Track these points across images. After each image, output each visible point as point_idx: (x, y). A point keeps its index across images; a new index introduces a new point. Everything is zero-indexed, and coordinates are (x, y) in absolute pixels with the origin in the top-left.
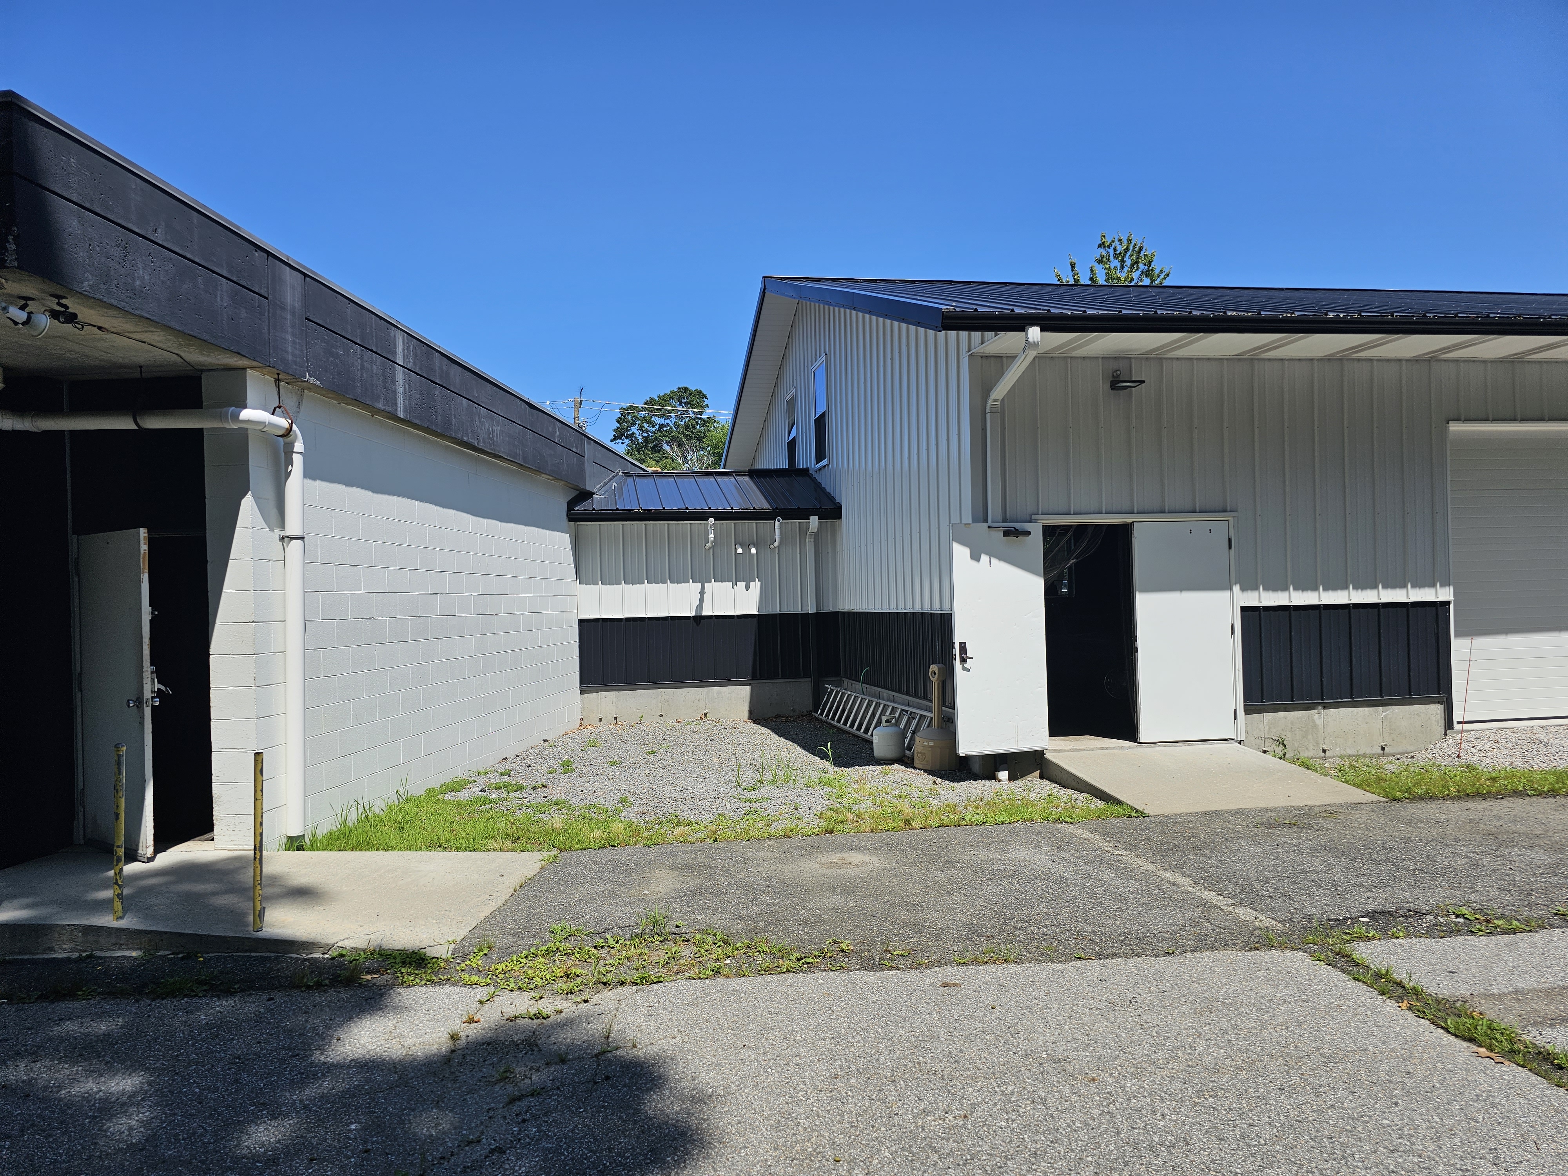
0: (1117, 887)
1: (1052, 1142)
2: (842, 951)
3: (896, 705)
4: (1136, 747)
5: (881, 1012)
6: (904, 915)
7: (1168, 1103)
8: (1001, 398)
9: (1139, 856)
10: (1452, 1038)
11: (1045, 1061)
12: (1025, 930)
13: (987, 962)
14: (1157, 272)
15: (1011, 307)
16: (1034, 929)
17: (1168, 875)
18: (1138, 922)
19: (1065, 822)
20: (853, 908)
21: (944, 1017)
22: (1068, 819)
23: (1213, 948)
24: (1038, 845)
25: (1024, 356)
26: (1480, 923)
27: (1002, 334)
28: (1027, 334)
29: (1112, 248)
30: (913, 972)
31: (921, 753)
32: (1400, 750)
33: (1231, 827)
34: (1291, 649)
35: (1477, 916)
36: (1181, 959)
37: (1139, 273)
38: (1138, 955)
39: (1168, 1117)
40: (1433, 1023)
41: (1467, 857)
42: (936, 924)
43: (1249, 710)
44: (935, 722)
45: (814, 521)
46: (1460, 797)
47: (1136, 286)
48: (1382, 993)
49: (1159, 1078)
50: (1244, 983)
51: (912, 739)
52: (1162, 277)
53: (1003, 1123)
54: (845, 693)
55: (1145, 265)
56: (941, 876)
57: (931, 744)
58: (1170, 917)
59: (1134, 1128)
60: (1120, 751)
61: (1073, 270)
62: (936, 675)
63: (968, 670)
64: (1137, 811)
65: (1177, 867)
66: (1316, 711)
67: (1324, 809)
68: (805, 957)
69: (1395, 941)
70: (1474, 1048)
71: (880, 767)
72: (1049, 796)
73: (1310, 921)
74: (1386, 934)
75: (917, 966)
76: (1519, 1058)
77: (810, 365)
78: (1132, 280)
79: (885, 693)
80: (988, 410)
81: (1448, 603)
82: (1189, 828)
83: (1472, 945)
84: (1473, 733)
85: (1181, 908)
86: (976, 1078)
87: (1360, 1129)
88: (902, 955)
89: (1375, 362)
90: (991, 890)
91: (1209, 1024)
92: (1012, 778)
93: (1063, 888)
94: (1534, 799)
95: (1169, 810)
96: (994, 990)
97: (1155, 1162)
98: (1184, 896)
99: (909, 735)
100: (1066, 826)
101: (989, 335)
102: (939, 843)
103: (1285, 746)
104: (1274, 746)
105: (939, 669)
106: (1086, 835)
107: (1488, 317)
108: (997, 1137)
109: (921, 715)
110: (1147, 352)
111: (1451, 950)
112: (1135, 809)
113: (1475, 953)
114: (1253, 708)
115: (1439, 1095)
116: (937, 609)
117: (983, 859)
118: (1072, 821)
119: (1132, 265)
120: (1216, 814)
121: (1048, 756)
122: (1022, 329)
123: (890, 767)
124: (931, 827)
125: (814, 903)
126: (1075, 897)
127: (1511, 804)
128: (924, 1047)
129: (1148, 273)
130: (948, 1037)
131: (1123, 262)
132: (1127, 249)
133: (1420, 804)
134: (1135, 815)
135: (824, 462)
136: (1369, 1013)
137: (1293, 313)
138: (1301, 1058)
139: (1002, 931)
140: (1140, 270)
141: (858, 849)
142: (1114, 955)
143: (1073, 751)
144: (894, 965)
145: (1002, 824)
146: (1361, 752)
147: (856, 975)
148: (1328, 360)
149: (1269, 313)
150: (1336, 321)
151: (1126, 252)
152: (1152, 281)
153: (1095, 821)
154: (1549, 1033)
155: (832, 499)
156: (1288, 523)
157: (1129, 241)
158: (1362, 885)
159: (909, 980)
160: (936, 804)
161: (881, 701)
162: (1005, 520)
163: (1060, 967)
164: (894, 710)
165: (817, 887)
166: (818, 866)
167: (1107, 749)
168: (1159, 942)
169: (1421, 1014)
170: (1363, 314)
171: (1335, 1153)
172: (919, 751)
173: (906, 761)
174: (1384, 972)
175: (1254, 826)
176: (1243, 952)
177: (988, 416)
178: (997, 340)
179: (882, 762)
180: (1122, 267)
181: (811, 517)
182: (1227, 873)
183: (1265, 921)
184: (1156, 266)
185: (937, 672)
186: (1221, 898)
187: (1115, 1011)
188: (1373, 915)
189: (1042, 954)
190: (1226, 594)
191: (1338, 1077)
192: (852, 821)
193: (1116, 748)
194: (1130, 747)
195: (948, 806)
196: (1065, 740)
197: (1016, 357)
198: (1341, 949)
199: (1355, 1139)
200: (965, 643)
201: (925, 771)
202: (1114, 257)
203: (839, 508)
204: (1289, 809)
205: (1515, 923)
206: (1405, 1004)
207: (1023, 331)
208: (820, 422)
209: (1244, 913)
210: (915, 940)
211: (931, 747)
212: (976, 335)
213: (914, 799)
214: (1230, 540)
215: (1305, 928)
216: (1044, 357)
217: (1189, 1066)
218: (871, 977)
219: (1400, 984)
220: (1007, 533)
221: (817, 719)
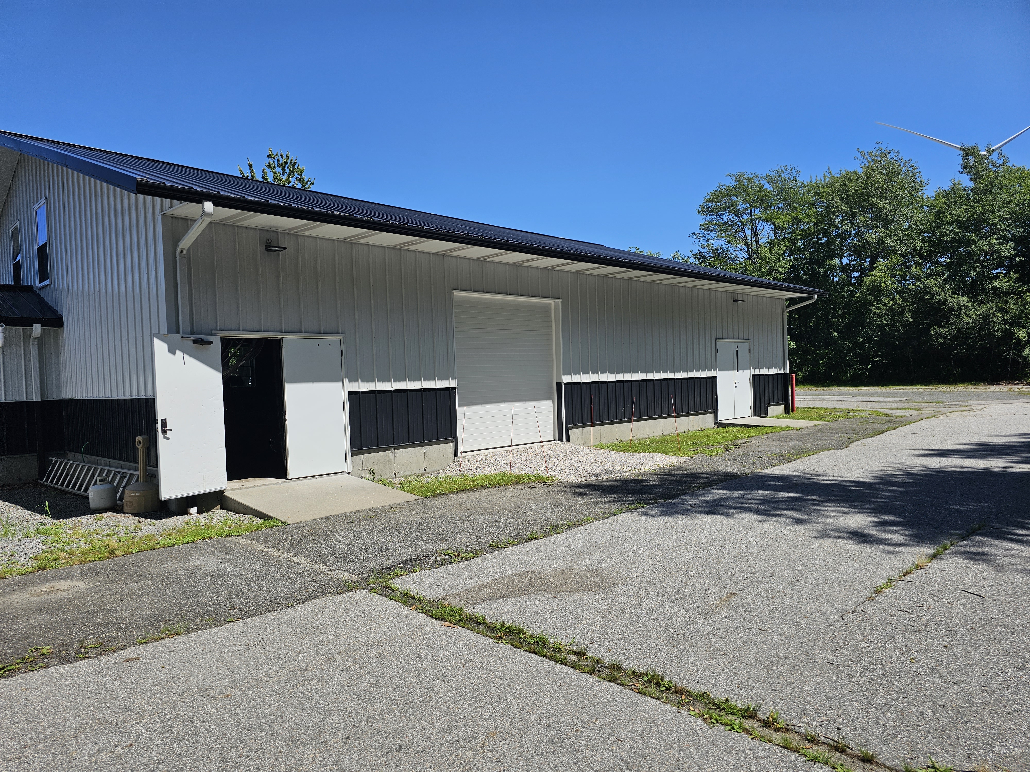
0: (262, 572)
1: (193, 743)
2: (43, 654)
3: (110, 469)
4: (286, 482)
5: (71, 691)
6: (100, 619)
7: (274, 697)
8: (187, 248)
9: (279, 550)
10: (434, 620)
11: (196, 693)
12: (194, 611)
13: (162, 638)
14: (306, 180)
15: (191, 186)
16: (201, 609)
17: (296, 559)
18: (272, 591)
19: (234, 536)
20: (56, 621)
21: (124, 682)
22: (235, 534)
23: (316, 598)
24: (212, 554)
25: (201, 221)
26: (456, 557)
27: (185, 203)
28: (203, 206)
29: (276, 159)
30: (102, 658)
31: (129, 502)
32: (433, 470)
33: (337, 524)
34: (377, 416)
35: (455, 554)
36: (296, 608)
37: (294, 179)
38: (269, 612)
39: (273, 705)
40: (426, 615)
41: (455, 523)
42: (126, 620)
43: (354, 453)
44: (141, 479)
45: (37, 329)
46: (457, 492)
47: (292, 188)
48: (403, 604)
49: (271, 683)
50: (331, 615)
51: (123, 492)
52: (309, 184)
53: (159, 742)
54: (68, 463)
55: (298, 174)
56: (135, 586)
57: (138, 494)
58: (292, 584)
59: (250, 718)
60: (275, 486)
61: (250, 169)
62: (141, 444)
63: (168, 439)
64: (282, 523)
65: (302, 553)
66: (390, 451)
67: (390, 507)
68: (7, 666)
69: (414, 574)
70: (443, 622)
71: (95, 515)
72: (225, 520)
73: (372, 572)
74: (410, 571)
75: (107, 652)
76: (462, 623)
77: (32, 204)
78: (289, 183)
79: (102, 460)
80: (177, 255)
81: (455, 388)
82: (312, 528)
83: (450, 569)
84: (467, 457)
85: (300, 577)
86: (143, 717)
87: (380, 681)
88: (95, 648)
89: (417, 253)
90: (172, 589)
91: (307, 643)
92: (200, 512)
93: (225, 579)
94: (490, 489)
95: (302, 519)
96: (165, 656)
97: (261, 735)
98: (304, 570)
99: (121, 489)
100: (234, 538)
101: (176, 202)
102: (136, 563)
103: (374, 473)
104: (368, 474)
105: (143, 439)
106: (247, 542)
107: (468, 235)
108: (153, 752)
109: (131, 474)
110: (288, 229)
111: (440, 574)
112: (281, 521)
113: (451, 573)
114: (356, 452)
115: (423, 652)
116: (142, 396)
117: (170, 569)
118: (238, 534)
119: (290, 173)
120: (330, 517)
121: (226, 494)
122: (200, 201)
123: (103, 514)
124: (132, 553)
125: (21, 624)
126: (233, 583)
127: (479, 493)
128: (104, 707)
129: (300, 180)
130: (125, 695)
131: (284, 170)
132: (286, 162)
133: (438, 498)
134: (281, 525)
135: (47, 282)
136: (395, 616)
137: (372, 218)
138: (356, 650)
139: (176, 615)
140: (295, 177)
141: (67, 578)
142: (255, 615)
143: (244, 488)
144: (87, 656)
145: (188, 543)
146: (413, 473)
147: (53, 670)
148: (392, 248)
149: (358, 216)
150: (394, 226)
151: (286, 164)
152: (303, 186)
153: (253, 533)
154: (477, 607)
155: (55, 312)
156: (374, 342)
157: (288, 157)
158: (402, 546)
159: (99, 663)
160: (138, 536)
161: (98, 467)
162: (192, 333)
163: (215, 630)
164: (109, 472)
165: (25, 611)
166: (28, 596)
167: (267, 485)
168: (283, 601)
169: (420, 611)
170: (409, 224)
171: (365, 698)
172: (127, 500)
173: (117, 508)
174: (406, 592)
175: (351, 522)
176: (333, 596)
177: (178, 259)
178: (180, 207)
179: (97, 512)
180: (283, 173)
181: (34, 325)
182: (330, 552)
183: (349, 576)
184: (306, 177)
185: (141, 441)
186: (325, 567)
187: (249, 649)
188: (405, 562)
189: (204, 624)
190: (340, 384)
191: (374, 655)
192: (64, 559)
193: (273, 484)
194: (282, 483)
195: (147, 536)
196: (239, 482)
197: (196, 220)
198: (386, 584)
199: (377, 688)
200: (165, 419)
201: (132, 514)
202: (278, 166)
203: (61, 318)
204: (371, 510)
205: (471, 554)
206: (413, 608)
207: (201, 203)
208: (43, 251)
209: (337, 574)
210: (107, 634)
211: (137, 496)
212: (167, 201)
213: (120, 535)
214: (341, 351)
215: (369, 576)
216: (218, 223)
217: (291, 671)
218: (66, 668)
219: (413, 597)
220: (195, 342)
221: (42, 485)
